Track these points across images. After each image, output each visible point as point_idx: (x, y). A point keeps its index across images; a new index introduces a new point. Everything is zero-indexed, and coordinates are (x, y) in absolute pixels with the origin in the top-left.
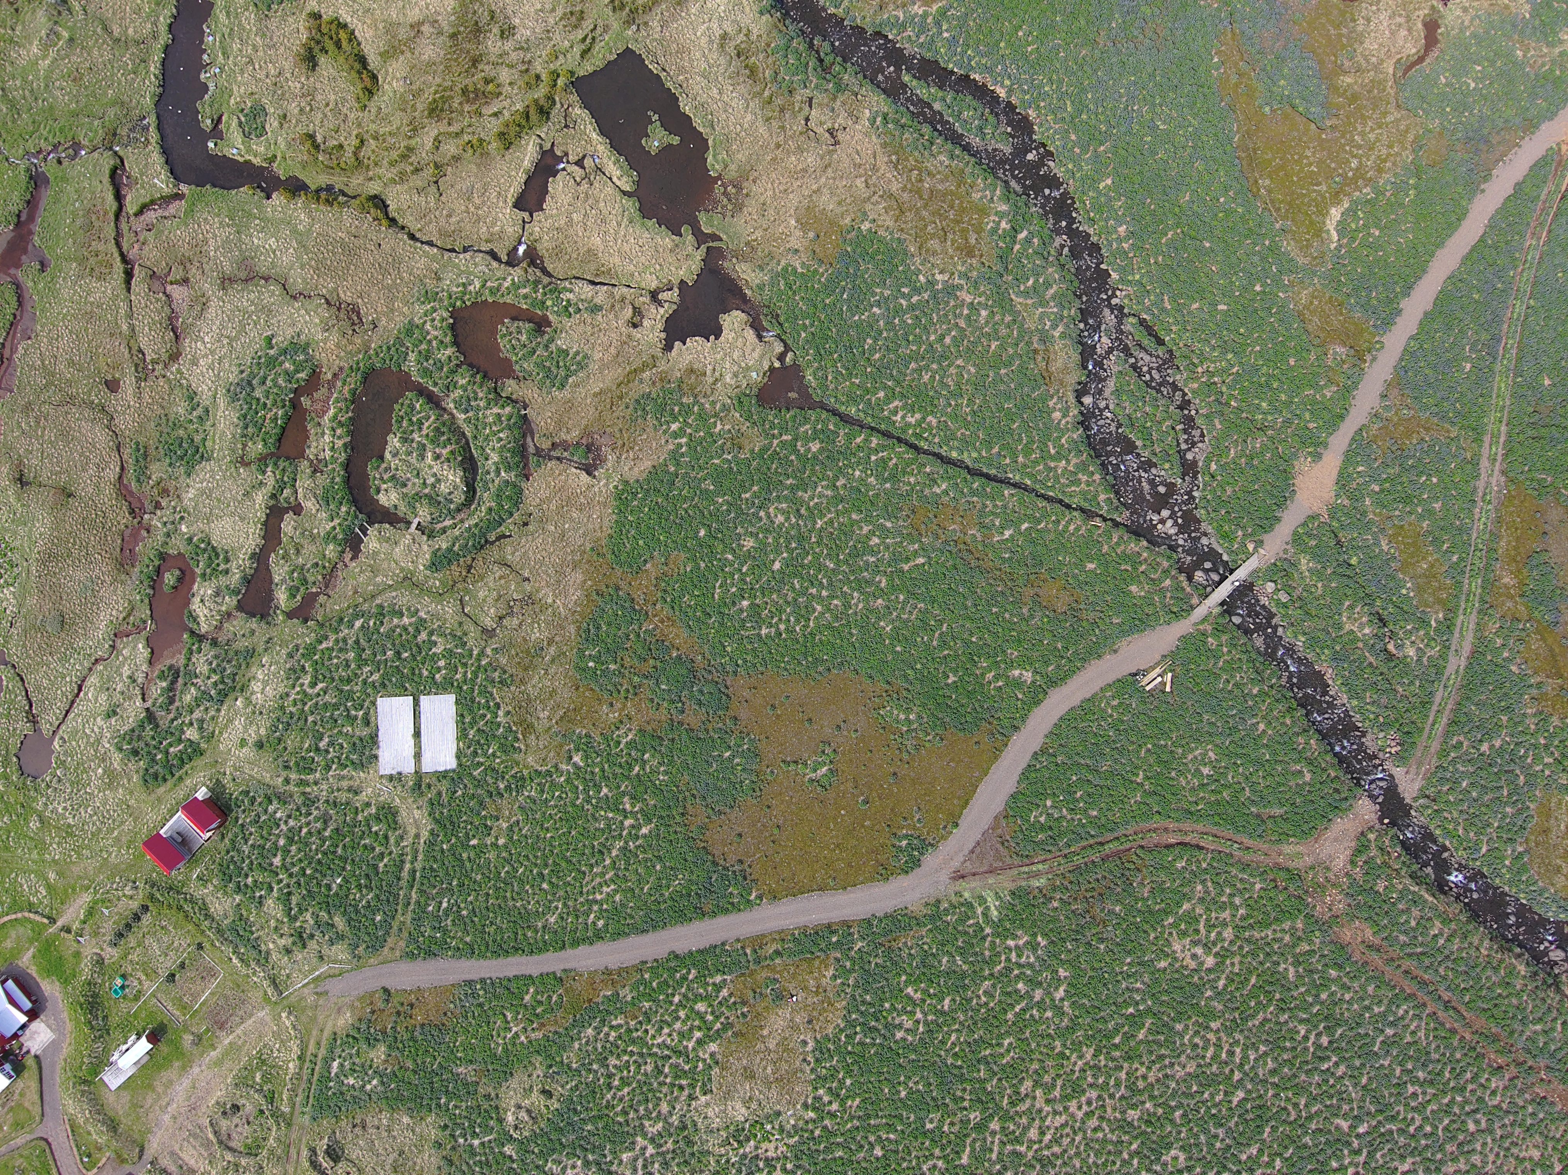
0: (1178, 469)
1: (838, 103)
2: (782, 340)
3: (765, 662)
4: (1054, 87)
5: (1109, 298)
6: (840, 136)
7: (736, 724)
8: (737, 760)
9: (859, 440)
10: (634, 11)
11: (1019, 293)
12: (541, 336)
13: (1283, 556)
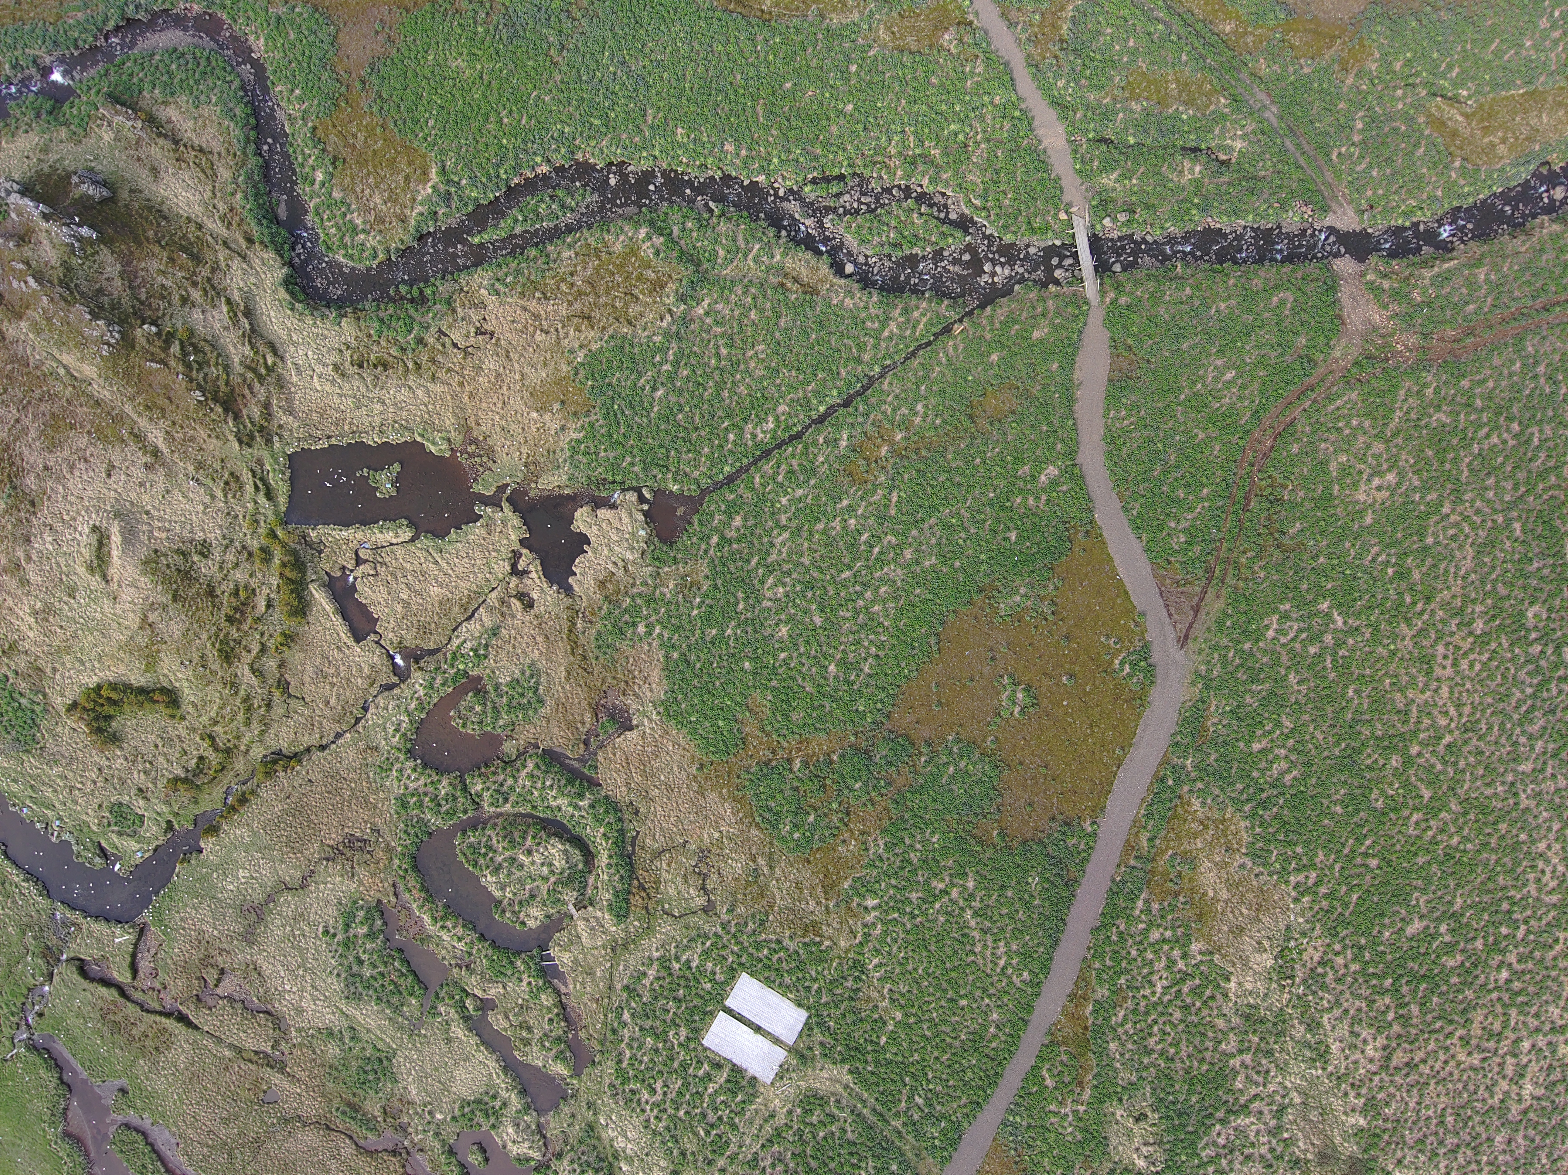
0: (959, 234)
1: (459, 310)
2: (628, 490)
3: (893, 684)
6: (488, 327)
7: (929, 745)
8: (962, 764)
9: (757, 480)
10: (262, 429)
11: (724, 266)
12: (486, 692)
13: (1089, 195)
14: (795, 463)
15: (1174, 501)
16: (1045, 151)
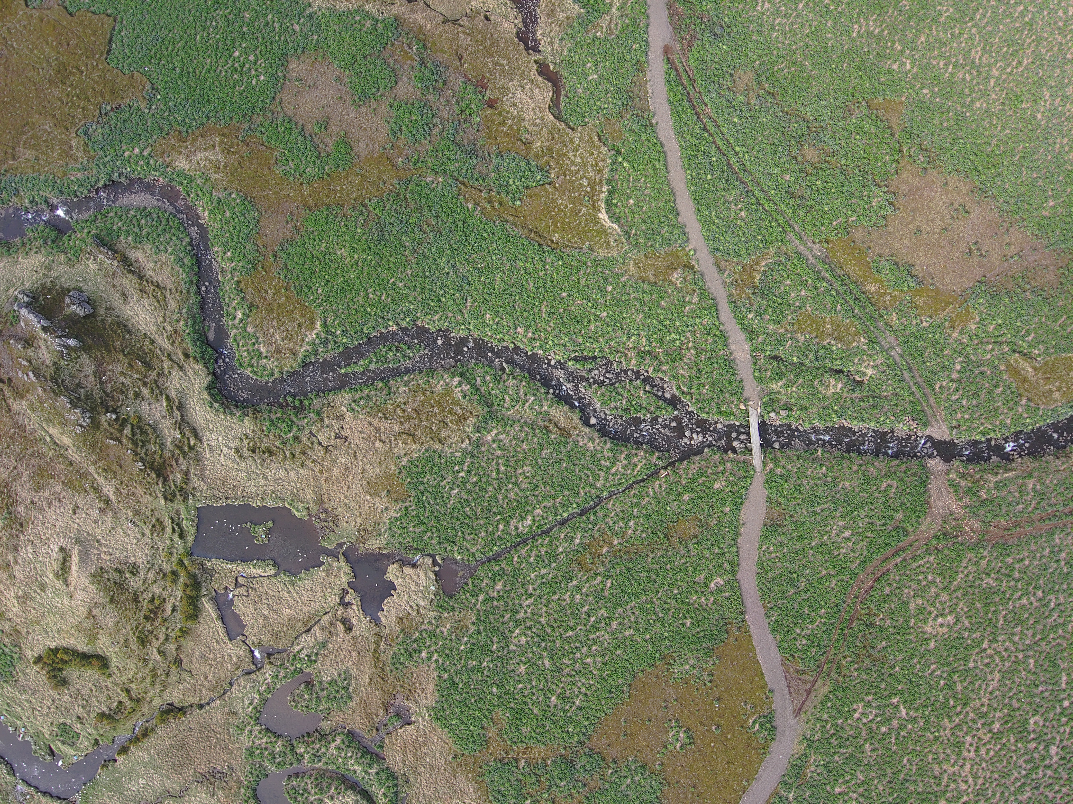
0: (670, 408)
1: (326, 419)
3: (595, 716)
6: (344, 434)
7: (616, 763)
8: (637, 778)
9: (515, 559)
10: (181, 489)
11: (508, 409)
12: (313, 685)
13: (762, 394)
14: (543, 550)
15: (801, 615)
16: (734, 361)
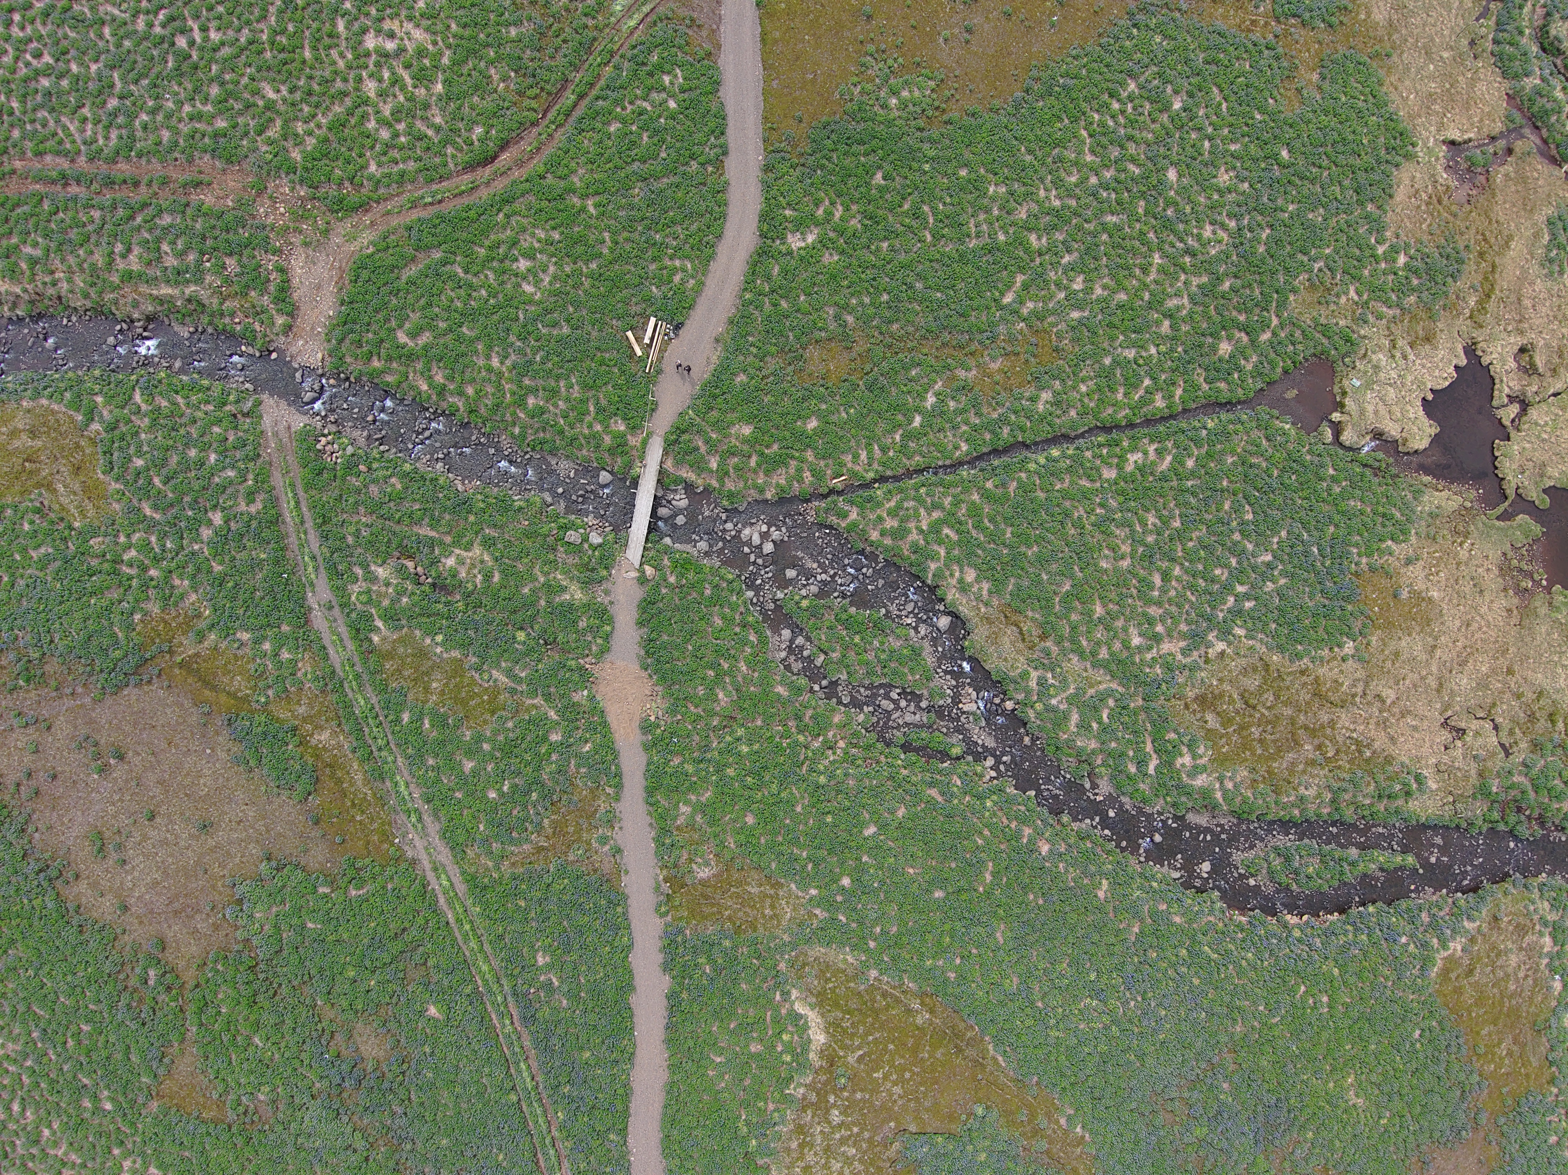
0: (789, 608)
1: (1473, 772)
2: (1350, 449)
3: (1106, 51)
4: (1244, 963)
5: (998, 761)
6: (1445, 736)
9: (1179, 392)
11: (1110, 693)
13: (606, 584)
14: (1120, 395)
15: (658, 131)
